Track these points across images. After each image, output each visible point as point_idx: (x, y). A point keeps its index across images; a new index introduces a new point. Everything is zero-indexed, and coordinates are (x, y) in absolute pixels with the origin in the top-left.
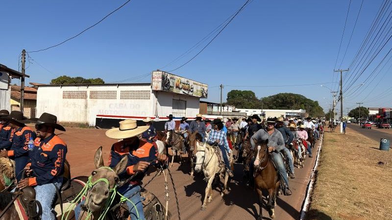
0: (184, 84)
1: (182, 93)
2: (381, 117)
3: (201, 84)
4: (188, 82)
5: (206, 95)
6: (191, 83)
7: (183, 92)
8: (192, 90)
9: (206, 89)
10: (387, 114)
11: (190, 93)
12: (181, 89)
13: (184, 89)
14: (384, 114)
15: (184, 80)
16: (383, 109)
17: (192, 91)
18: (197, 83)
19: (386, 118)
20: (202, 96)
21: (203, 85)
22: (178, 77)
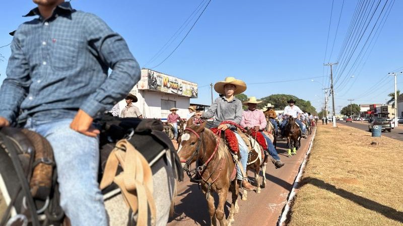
0: (172, 82)
1: (171, 93)
2: (373, 113)
3: (190, 83)
4: (176, 80)
5: (197, 94)
6: (180, 81)
7: (172, 91)
8: (181, 89)
9: (195, 88)
10: (377, 110)
11: (180, 93)
12: (169, 88)
13: (172, 88)
14: (375, 109)
15: (172, 79)
16: (373, 105)
17: (181, 91)
18: (186, 82)
19: (377, 113)
20: (192, 96)
21: (193, 84)
22: (166, 76)
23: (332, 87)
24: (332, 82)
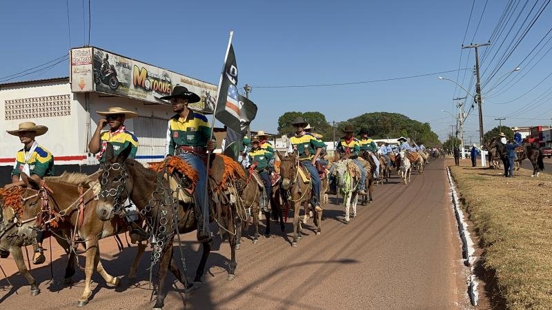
0: (158, 80)
1: (154, 100)
2: (536, 141)
3: (200, 83)
4: (166, 75)
7: (156, 98)
10: (544, 135)
12: (150, 90)
13: (157, 91)
14: (541, 134)
15: (154, 71)
16: (538, 127)
18: (189, 79)
19: (544, 140)
20: (205, 109)
21: (207, 84)
22: (141, 65)
23: (478, 90)
24: (478, 81)
